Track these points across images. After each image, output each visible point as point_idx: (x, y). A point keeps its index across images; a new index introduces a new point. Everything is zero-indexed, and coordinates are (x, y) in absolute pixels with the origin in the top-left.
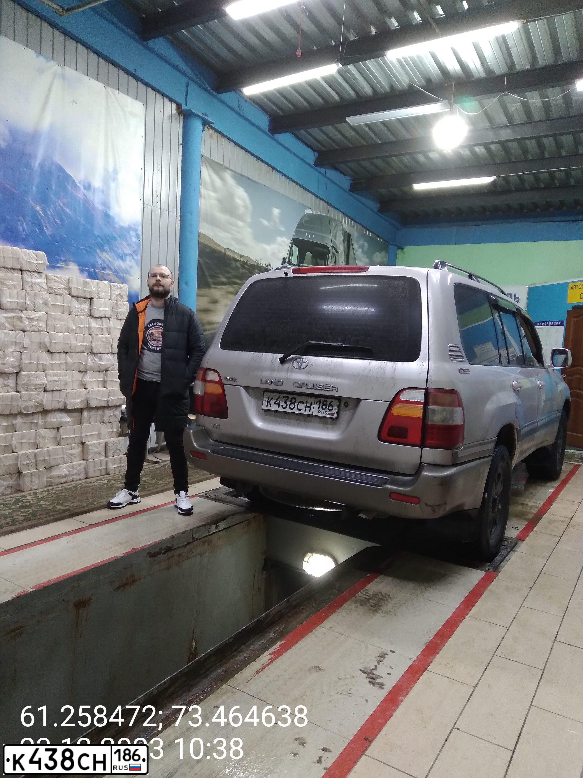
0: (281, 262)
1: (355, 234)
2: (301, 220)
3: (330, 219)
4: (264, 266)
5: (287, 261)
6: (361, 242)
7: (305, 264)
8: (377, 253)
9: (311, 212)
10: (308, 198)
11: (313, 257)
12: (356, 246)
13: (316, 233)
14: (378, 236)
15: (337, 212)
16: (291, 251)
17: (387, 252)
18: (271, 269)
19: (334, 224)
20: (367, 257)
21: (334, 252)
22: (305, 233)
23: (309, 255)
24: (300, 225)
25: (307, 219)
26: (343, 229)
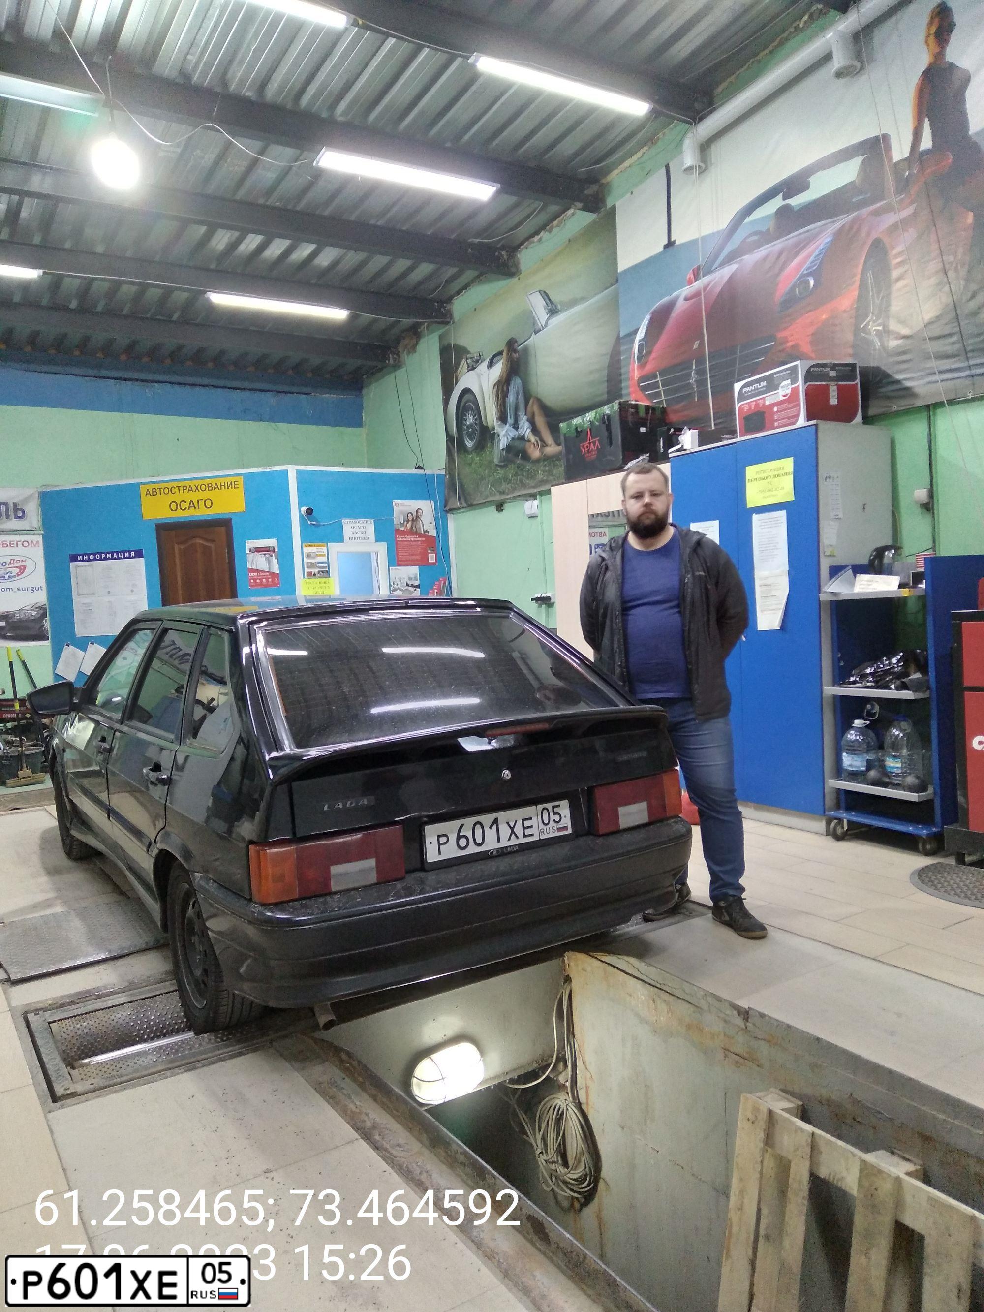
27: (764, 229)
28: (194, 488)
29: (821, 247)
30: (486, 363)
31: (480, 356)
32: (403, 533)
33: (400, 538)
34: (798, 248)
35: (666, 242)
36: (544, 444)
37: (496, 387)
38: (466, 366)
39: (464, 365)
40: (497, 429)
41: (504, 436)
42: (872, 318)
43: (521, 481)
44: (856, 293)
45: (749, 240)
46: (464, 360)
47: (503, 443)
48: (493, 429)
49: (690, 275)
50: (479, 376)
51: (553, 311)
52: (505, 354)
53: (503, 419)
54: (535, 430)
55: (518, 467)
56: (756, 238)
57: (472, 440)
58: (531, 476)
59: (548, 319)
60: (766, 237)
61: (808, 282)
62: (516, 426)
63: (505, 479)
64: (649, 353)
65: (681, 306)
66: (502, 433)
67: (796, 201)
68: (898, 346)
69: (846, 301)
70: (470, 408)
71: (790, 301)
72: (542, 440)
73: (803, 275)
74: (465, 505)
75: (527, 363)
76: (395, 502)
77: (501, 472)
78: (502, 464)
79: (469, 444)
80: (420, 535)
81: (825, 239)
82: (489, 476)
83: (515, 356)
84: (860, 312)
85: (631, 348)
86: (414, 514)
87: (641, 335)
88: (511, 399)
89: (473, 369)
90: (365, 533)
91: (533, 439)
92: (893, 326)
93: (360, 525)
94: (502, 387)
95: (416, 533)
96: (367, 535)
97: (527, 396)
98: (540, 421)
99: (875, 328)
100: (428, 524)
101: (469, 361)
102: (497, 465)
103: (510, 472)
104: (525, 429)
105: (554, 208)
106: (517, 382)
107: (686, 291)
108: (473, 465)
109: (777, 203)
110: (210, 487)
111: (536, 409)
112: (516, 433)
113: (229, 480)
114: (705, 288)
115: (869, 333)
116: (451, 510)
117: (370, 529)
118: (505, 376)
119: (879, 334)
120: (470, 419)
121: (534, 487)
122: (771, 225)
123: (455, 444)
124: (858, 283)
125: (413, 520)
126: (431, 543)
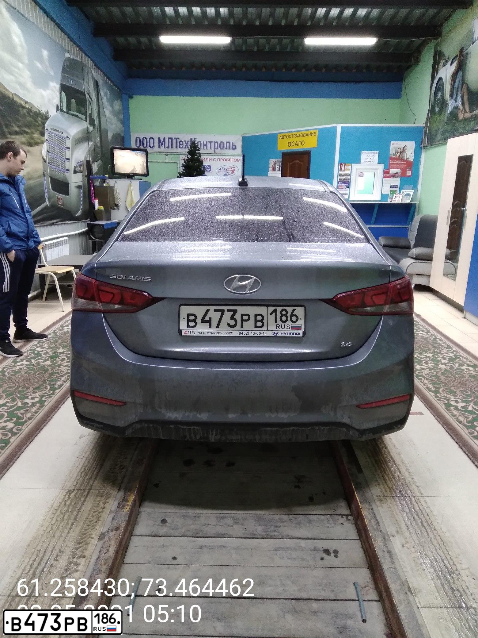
0: (55, 109)
1: (101, 82)
2: (64, 64)
3: (82, 65)
4: (44, 113)
5: (59, 108)
6: (105, 90)
7: (72, 111)
8: (116, 101)
9: (69, 56)
10: (65, 41)
11: (77, 104)
12: (102, 94)
13: (76, 79)
14: (114, 85)
15: (87, 58)
16: (61, 96)
17: (121, 101)
18: (49, 116)
19: (86, 70)
20: (110, 106)
21: (90, 100)
22: (69, 78)
23: (73, 101)
24: (64, 71)
25: (68, 63)
26: (93, 76)
28: (298, 136)
31: (449, 58)
32: (395, 159)
33: (392, 162)
36: (465, 112)
37: (452, 76)
38: (442, 64)
40: (449, 102)
47: (450, 110)
48: (447, 101)
50: (446, 70)
52: (458, 56)
53: (452, 96)
54: (463, 103)
55: (453, 125)
57: (438, 107)
58: (457, 130)
62: (456, 100)
66: (450, 104)
70: (440, 89)
72: (465, 109)
74: (430, 145)
76: (392, 142)
77: (446, 127)
78: (447, 122)
80: (404, 161)
82: (442, 129)
83: (462, 58)
86: (402, 149)
88: (457, 84)
89: (445, 66)
90: (372, 159)
91: (461, 108)
93: (370, 155)
94: (454, 77)
95: (402, 159)
97: (463, 83)
98: (466, 98)
100: (410, 155)
101: (444, 61)
102: (445, 122)
104: (459, 102)
106: (460, 74)
108: (437, 122)
110: (304, 135)
111: (465, 90)
112: (456, 104)
113: (312, 131)
116: (424, 147)
117: (376, 157)
118: (456, 71)
120: (439, 95)
126: (409, 165)
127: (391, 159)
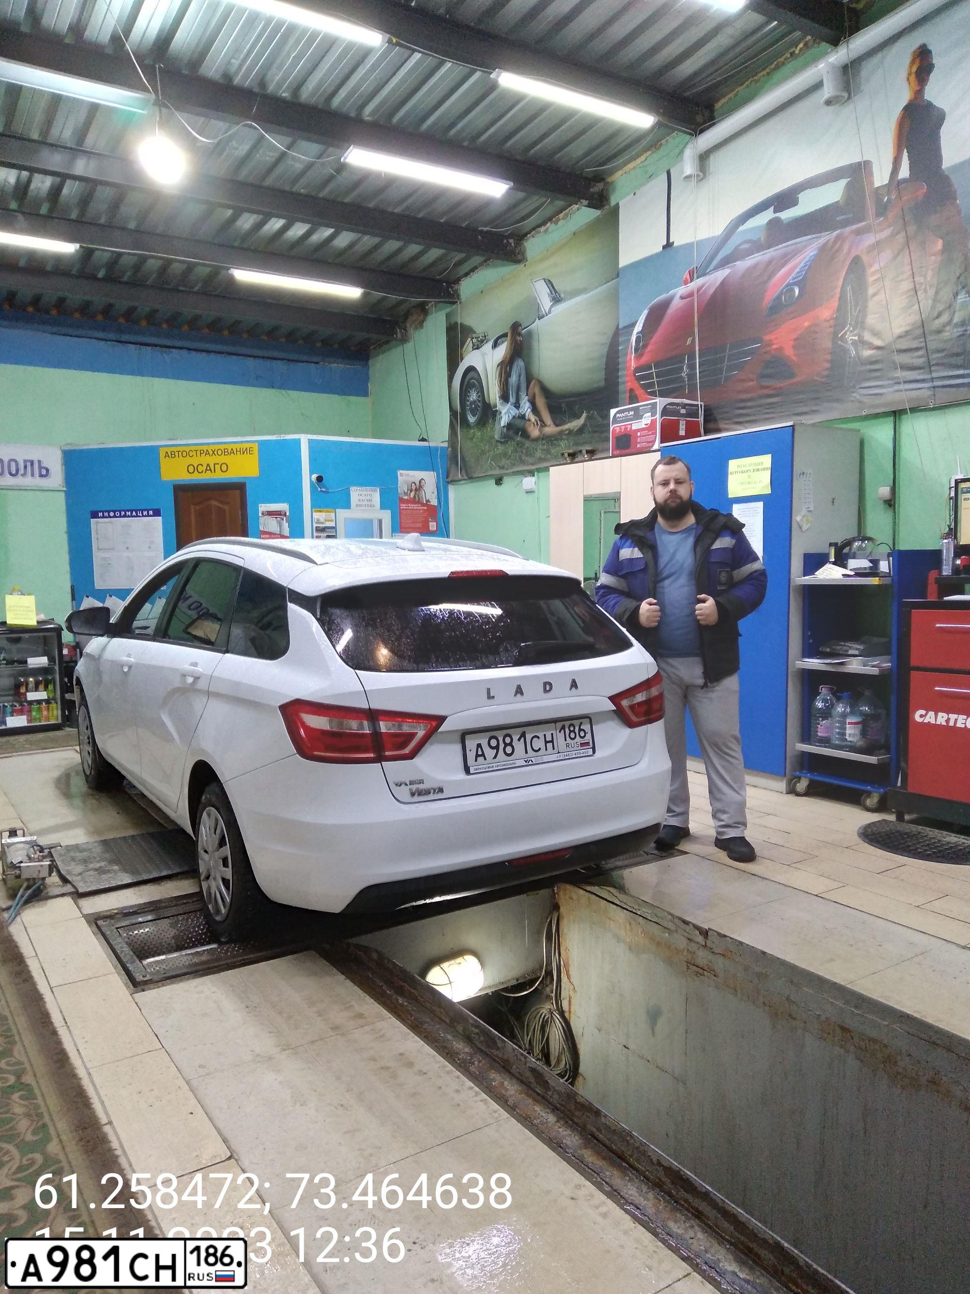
27: (755, 238)
28: (211, 452)
29: (807, 259)
30: (490, 344)
31: (485, 336)
32: (407, 502)
33: (403, 506)
34: (785, 259)
35: (665, 243)
36: (543, 424)
37: (500, 367)
38: (471, 345)
39: (469, 343)
40: (499, 407)
41: (505, 413)
42: (850, 328)
43: (520, 458)
44: (836, 304)
45: (741, 247)
46: (469, 339)
47: (504, 420)
48: (496, 406)
49: (686, 275)
50: (483, 355)
51: (557, 299)
52: (509, 335)
53: (505, 398)
54: (535, 410)
55: (518, 445)
56: (746, 246)
57: (474, 415)
58: (529, 454)
59: (552, 306)
60: (757, 247)
61: (793, 290)
62: (517, 405)
63: (505, 455)
64: (645, 346)
65: (677, 304)
66: (503, 412)
67: (786, 215)
68: (871, 356)
69: (826, 312)
70: (474, 386)
71: (776, 307)
72: (542, 421)
73: (789, 285)
74: (466, 477)
75: (530, 348)
76: (399, 472)
77: (501, 448)
78: (503, 440)
79: (472, 419)
81: (811, 252)
82: (489, 451)
83: (519, 338)
84: (839, 323)
85: (629, 340)
86: (418, 484)
87: (638, 328)
88: (513, 379)
89: (478, 348)
90: (370, 500)
91: (533, 418)
92: (867, 337)
93: (366, 493)
94: (506, 367)
95: (419, 502)
96: (373, 503)
97: (529, 378)
98: (541, 402)
99: (851, 337)
100: (430, 494)
101: (474, 340)
102: (497, 441)
103: (510, 448)
104: (526, 408)
105: (559, 203)
106: (519, 364)
107: (682, 290)
108: (474, 440)
109: (768, 215)
110: (225, 452)
111: (537, 390)
112: (518, 412)
113: (245, 446)
114: (698, 290)
115: (846, 342)
116: (452, 481)
117: (376, 497)
118: (508, 358)
119: (854, 343)
120: (473, 396)
121: (533, 464)
122: (762, 236)
123: (457, 418)
124: (838, 295)
125: (416, 488)
126: (432, 512)
127: (402, 501)
